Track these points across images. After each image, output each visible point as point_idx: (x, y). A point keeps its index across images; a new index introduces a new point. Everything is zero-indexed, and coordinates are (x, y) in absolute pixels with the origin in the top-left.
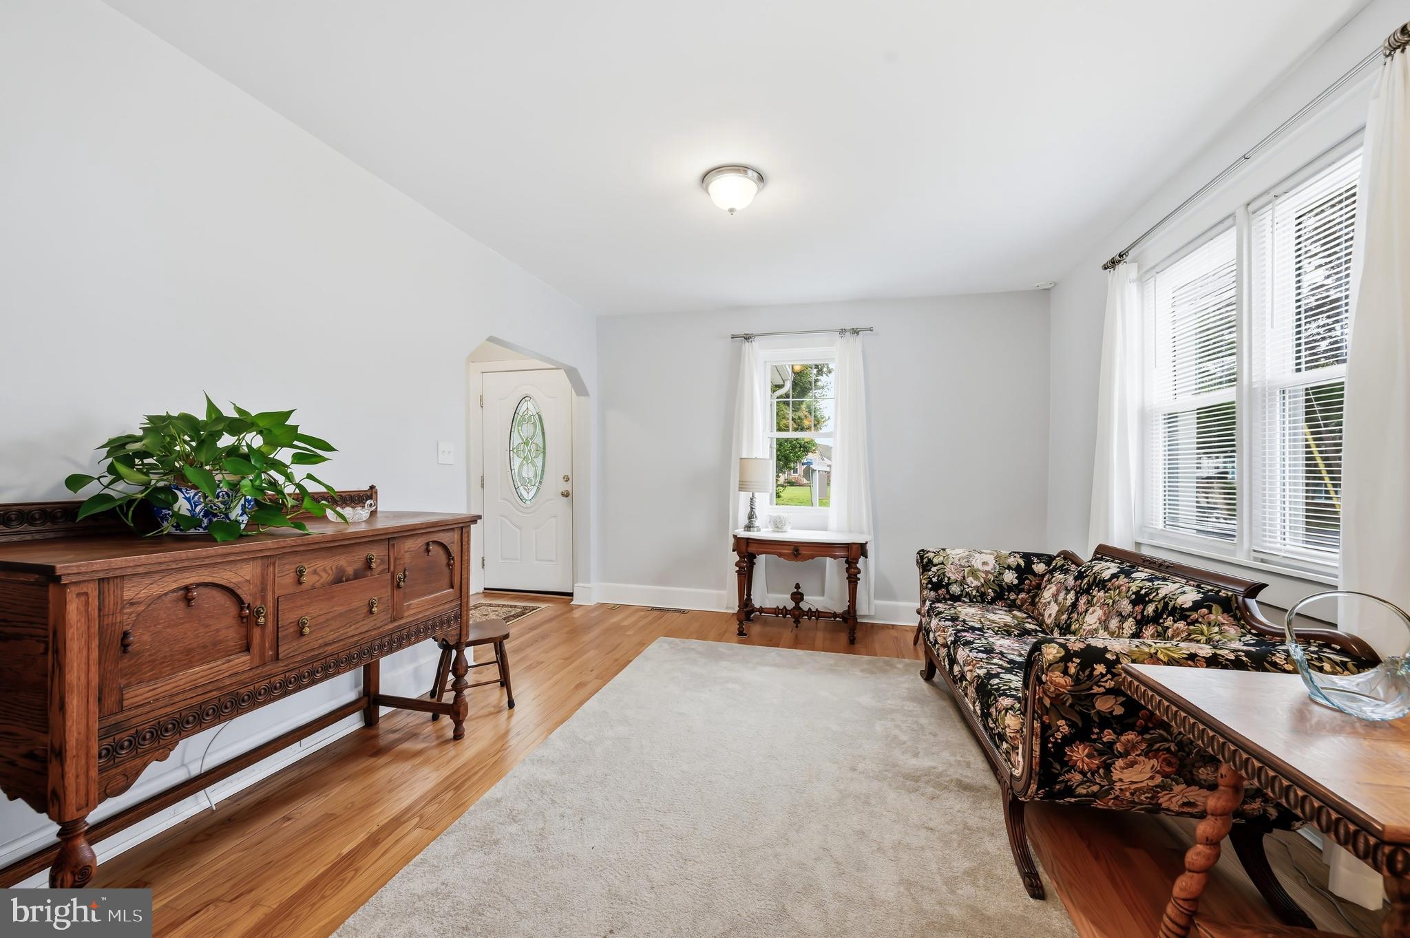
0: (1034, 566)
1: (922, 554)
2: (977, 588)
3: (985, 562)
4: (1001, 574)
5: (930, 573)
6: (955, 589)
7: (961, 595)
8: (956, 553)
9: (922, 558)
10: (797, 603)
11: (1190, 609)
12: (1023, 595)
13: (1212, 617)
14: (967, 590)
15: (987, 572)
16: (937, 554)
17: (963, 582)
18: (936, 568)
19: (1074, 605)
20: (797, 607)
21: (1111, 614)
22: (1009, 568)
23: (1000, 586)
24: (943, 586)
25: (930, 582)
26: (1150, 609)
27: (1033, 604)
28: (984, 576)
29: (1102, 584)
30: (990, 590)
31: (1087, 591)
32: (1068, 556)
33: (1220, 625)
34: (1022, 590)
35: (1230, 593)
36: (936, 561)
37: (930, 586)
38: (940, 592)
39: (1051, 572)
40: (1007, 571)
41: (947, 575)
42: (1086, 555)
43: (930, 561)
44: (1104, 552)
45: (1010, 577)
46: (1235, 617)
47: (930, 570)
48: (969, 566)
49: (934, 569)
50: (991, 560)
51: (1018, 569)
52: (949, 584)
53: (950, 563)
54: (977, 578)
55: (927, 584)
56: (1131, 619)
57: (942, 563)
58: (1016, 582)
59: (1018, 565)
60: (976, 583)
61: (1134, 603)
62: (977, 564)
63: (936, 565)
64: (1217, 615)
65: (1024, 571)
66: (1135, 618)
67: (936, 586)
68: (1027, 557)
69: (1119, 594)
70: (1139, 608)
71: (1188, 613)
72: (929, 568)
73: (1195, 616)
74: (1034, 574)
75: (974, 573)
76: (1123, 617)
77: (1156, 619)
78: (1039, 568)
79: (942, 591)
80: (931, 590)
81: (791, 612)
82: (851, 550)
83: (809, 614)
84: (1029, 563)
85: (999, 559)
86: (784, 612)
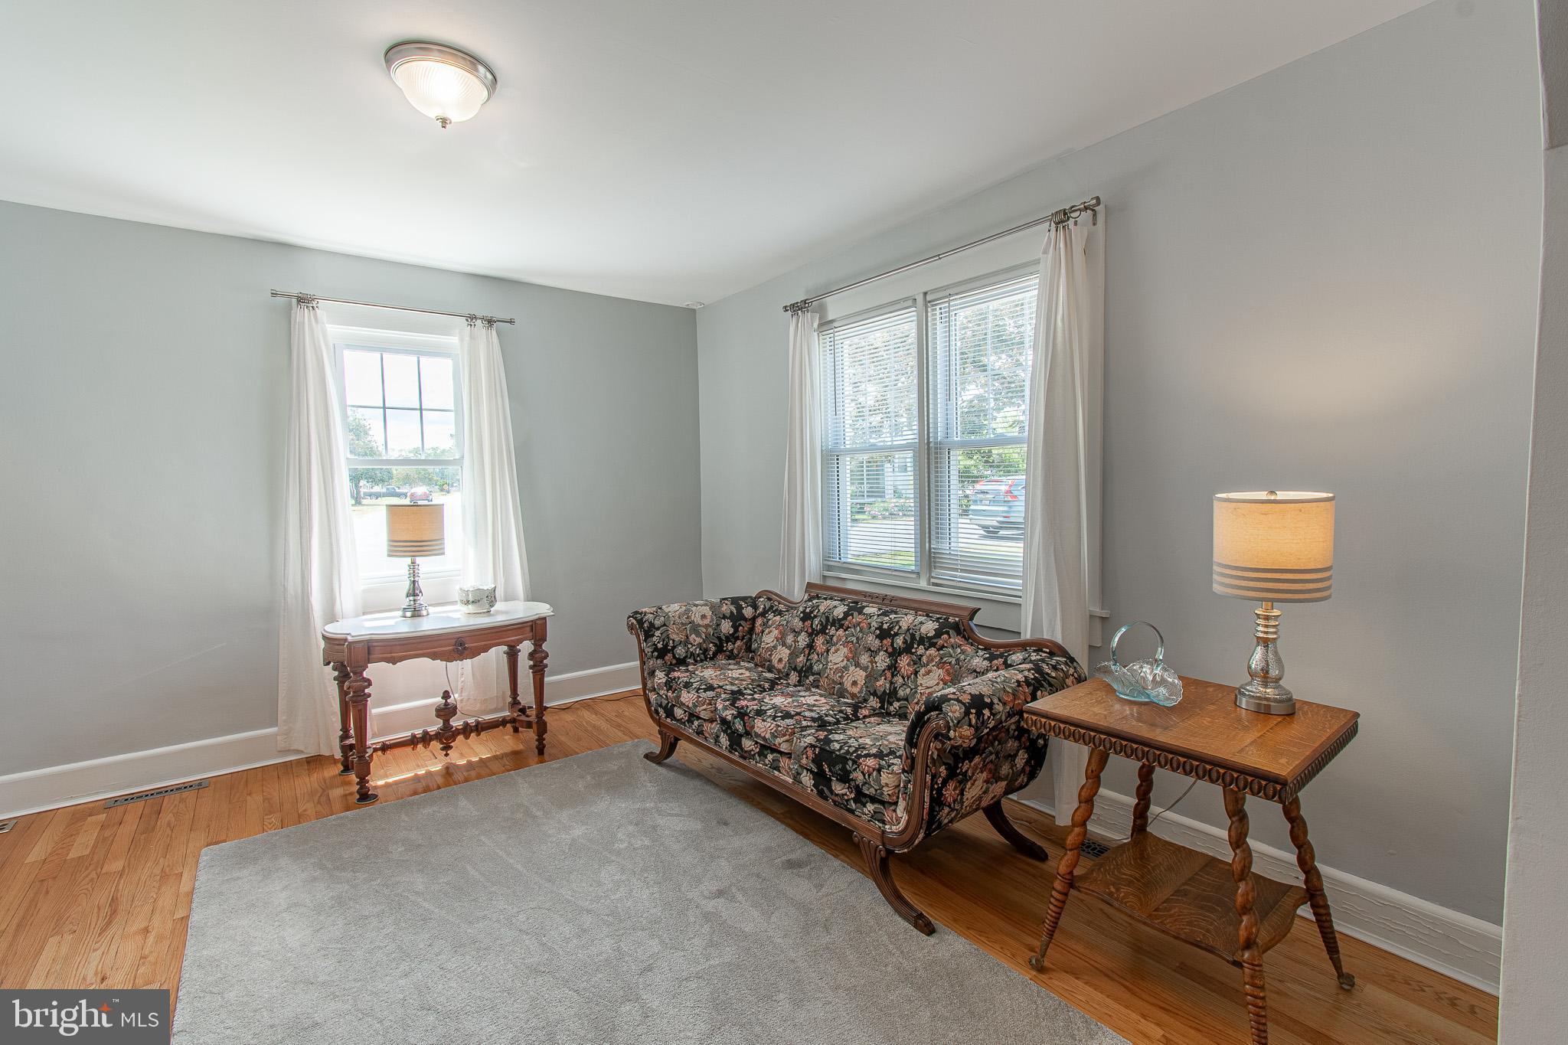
0: (744, 611)
1: (638, 617)
2: (700, 645)
3: (701, 613)
4: (718, 625)
5: (655, 639)
6: (680, 651)
7: (686, 657)
8: (674, 608)
9: (640, 622)
10: (446, 722)
11: (935, 637)
12: (739, 643)
13: (952, 640)
14: (691, 650)
15: (706, 626)
16: (656, 615)
17: (686, 642)
18: (659, 632)
19: (811, 646)
20: (447, 725)
21: (859, 651)
22: (724, 617)
23: (719, 638)
24: (669, 651)
25: (656, 649)
26: (899, 641)
27: (749, 649)
28: (704, 630)
29: (839, 623)
30: (711, 645)
31: (823, 631)
32: (771, 597)
33: (960, 646)
34: (737, 638)
35: (957, 619)
36: (657, 623)
37: (656, 654)
38: (667, 658)
39: (763, 615)
40: (723, 620)
41: (671, 637)
42: (798, 594)
43: (652, 625)
44: (817, 590)
45: (726, 627)
46: (964, 637)
47: (653, 635)
48: (690, 623)
49: (658, 633)
50: (706, 610)
51: (732, 617)
52: (674, 647)
53: (672, 622)
54: (698, 635)
55: (652, 652)
56: (882, 653)
57: (665, 625)
58: (732, 631)
59: (732, 612)
60: (699, 640)
61: (880, 636)
62: (697, 620)
63: (658, 629)
64: (956, 639)
65: (737, 618)
66: (886, 651)
67: (662, 653)
68: (735, 601)
69: (861, 631)
70: (887, 642)
71: (935, 641)
72: (651, 633)
73: (940, 642)
74: (745, 619)
75: (695, 628)
76: (872, 651)
77: (908, 649)
78: (748, 612)
79: (668, 657)
80: (657, 658)
81: (438, 736)
82: (536, 629)
83: (467, 730)
84: (739, 608)
85: (713, 607)
86: (426, 739)
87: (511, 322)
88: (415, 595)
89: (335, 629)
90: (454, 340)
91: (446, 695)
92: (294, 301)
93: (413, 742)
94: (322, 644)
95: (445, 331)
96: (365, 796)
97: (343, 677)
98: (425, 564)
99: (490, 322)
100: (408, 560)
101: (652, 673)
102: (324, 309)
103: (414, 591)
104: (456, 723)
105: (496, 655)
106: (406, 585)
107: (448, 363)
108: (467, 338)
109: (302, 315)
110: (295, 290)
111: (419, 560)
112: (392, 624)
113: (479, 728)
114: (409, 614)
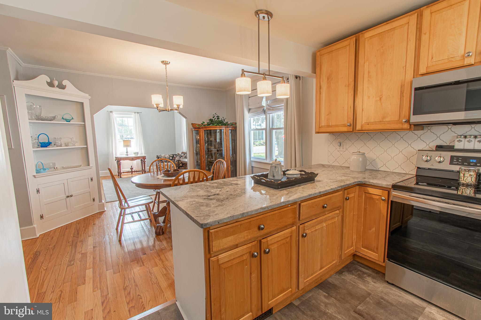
0: (174, 156)
1: (157, 156)
3: (167, 156)
8: (163, 155)
9: (157, 157)
10: (132, 170)
15: (168, 158)
16: (160, 156)
22: (171, 157)
23: (170, 159)
29: (182, 156)
32: (178, 154)
34: (173, 160)
36: (160, 157)
39: (176, 157)
42: (180, 154)
43: (159, 157)
44: (182, 153)
49: (160, 158)
50: (168, 156)
51: (172, 157)
53: (162, 157)
58: (172, 159)
61: (185, 158)
62: (166, 157)
65: (173, 157)
68: (173, 155)
74: (174, 157)
78: (175, 156)
81: (131, 172)
82: (144, 158)
83: (135, 171)
84: (173, 156)
85: (169, 155)
86: (129, 172)
87: (141, 113)
88: (127, 153)
89: (117, 156)
90: (132, 116)
91: (132, 166)
92: (110, 112)
93: (127, 172)
94: (115, 158)
95: (132, 114)
96: (121, 177)
97: (118, 162)
98: (129, 148)
99: (138, 113)
100: (126, 148)
101: (159, 164)
102: (114, 113)
103: (127, 152)
104: (133, 170)
105: (139, 161)
106: (126, 151)
107: (132, 119)
108: (134, 116)
109: (111, 114)
110: (110, 110)
111: (128, 148)
112: (125, 156)
113: (137, 171)
114: (126, 155)
